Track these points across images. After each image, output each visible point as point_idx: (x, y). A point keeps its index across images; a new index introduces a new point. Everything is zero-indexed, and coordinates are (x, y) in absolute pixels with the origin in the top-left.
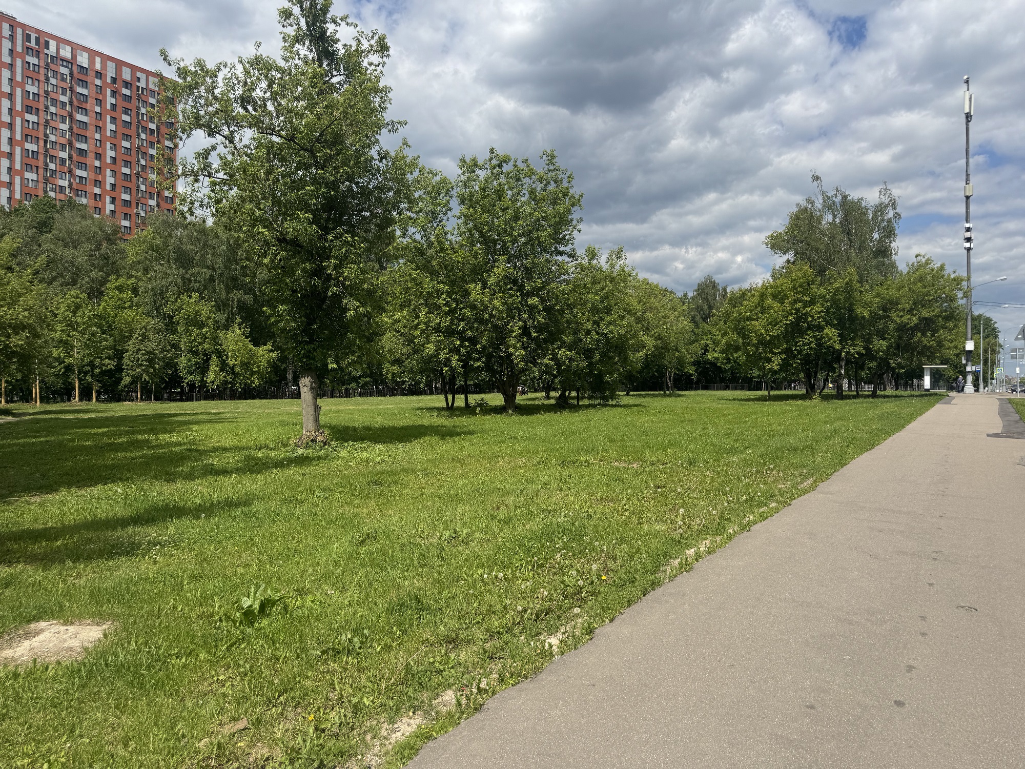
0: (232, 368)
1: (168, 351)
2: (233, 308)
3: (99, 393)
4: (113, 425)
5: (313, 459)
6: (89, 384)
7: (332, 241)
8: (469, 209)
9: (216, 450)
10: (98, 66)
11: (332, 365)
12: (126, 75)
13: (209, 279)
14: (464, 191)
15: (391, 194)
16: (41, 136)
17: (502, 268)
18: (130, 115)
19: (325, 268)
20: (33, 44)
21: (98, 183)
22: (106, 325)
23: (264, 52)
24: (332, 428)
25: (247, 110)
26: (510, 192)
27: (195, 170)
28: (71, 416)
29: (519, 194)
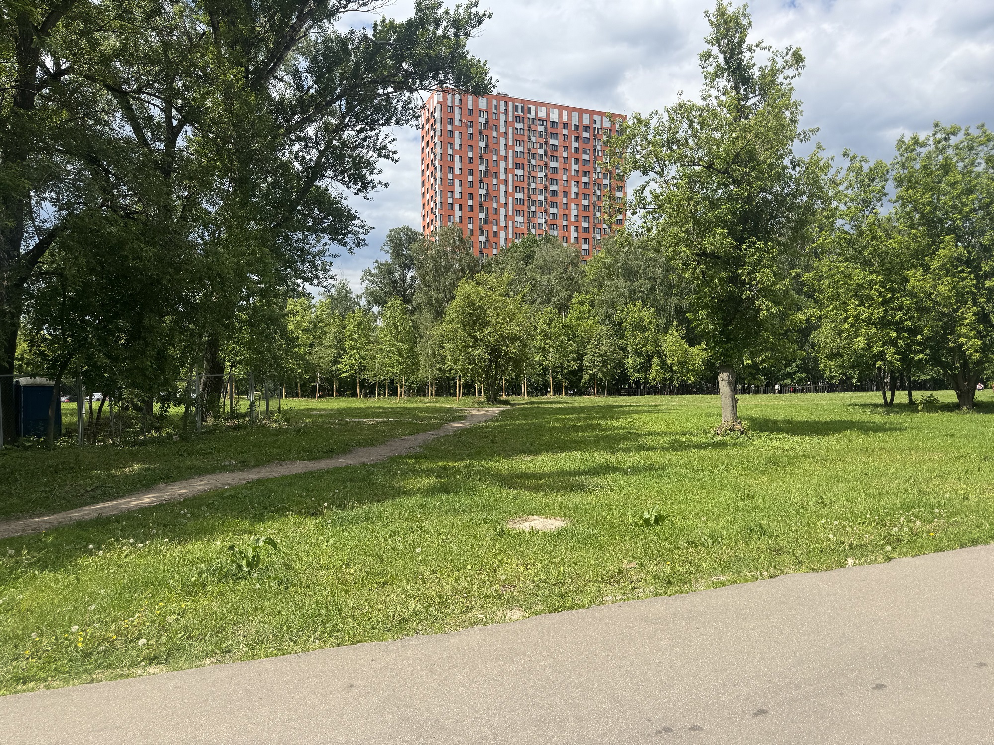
0: (671, 367)
1: (617, 353)
2: (670, 313)
3: (567, 389)
4: (575, 413)
5: (729, 445)
6: (560, 381)
7: (746, 250)
8: (907, 191)
9: (649, 433)
10: (565, 119)
11: (747, 362)
12: (586, 120)
13: (651, 289)
14: (901, 172)
15: (804, 198)
16: (526, 186)
17: (949, 249)
18: (589, 154)
19: (740, 275)
20: (520, 113)
21: (565, 216)
22: (571, 333)
23: (685, 98)
24: (752, 420)
25: (672, 150)
26: (961, 165)
27: (633, 204)
28: (548, 406)
29: (972, 164)
